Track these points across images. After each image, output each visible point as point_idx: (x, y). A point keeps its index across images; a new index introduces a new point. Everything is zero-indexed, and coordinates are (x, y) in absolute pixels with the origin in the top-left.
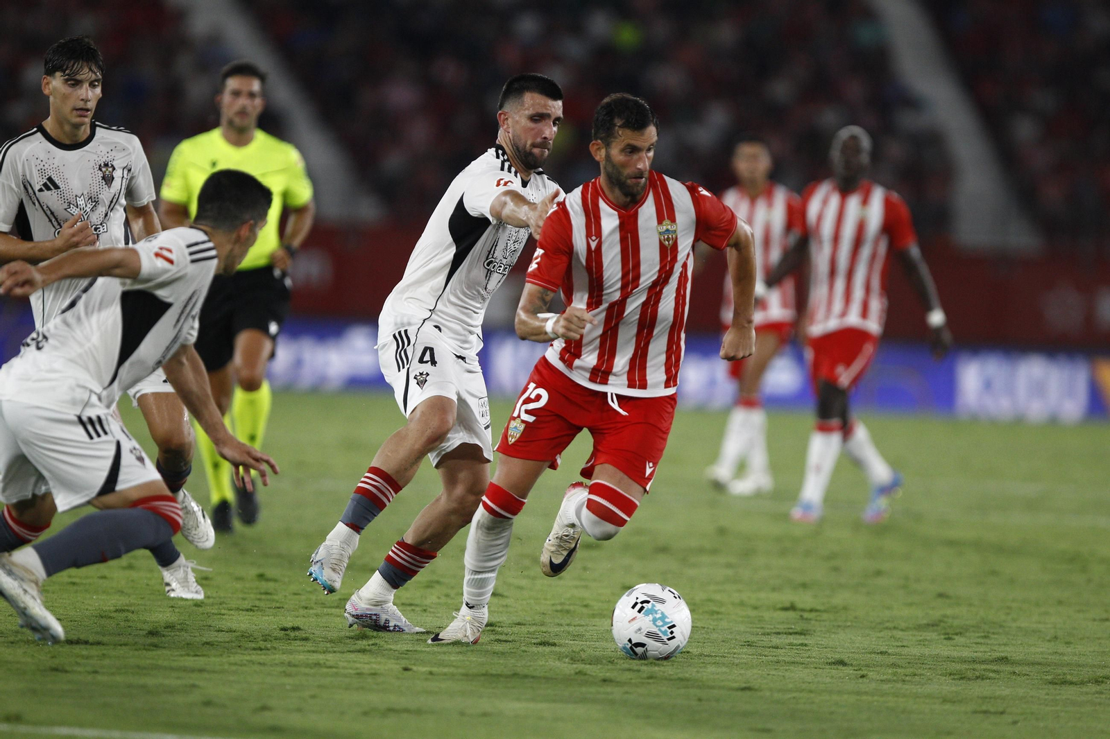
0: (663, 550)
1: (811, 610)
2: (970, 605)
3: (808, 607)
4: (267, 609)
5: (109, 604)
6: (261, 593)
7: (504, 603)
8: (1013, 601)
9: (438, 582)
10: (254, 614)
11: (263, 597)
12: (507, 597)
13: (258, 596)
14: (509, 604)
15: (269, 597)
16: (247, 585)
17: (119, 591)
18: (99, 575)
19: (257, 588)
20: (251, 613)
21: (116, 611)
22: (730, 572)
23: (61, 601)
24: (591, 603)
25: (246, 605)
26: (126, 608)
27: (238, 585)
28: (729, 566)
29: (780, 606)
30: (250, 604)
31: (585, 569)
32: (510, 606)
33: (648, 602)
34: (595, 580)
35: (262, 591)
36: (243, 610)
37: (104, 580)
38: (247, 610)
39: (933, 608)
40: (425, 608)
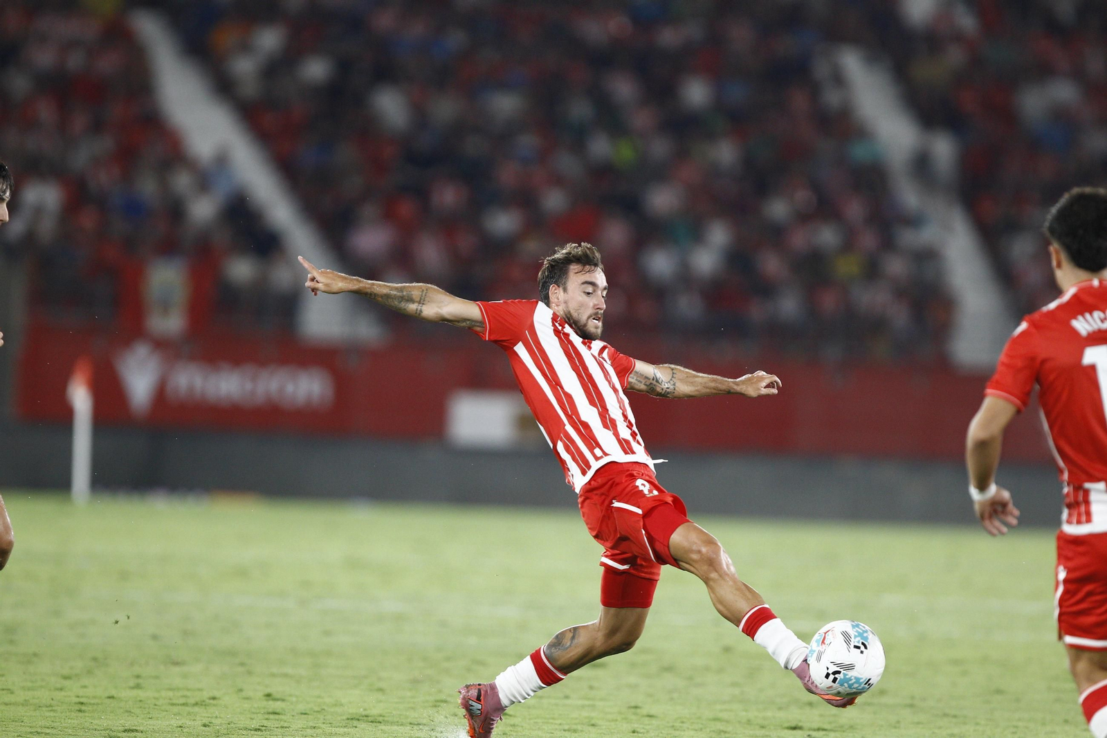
0: (669, 669)
1: (818, 729)
2: (977, 724)
3: (815, 726)
4: (276, 729)
5: (117, 724)
6: (269, 713)
7: (512, 723)
8: (1019, 720)
9: (445, 701)
10: (262, 733)
11: (272, 717)
12: (515, 716)
13: (267, 716)
14: (516, 723)
15: (277, 717)
16: (256, 706)
17: (127, 711)
18: (107, 695)
19: (264, 708)
20: (259, 733)
21: (125, 731)
22: (737, 691)
23: (70, 721)
24: (600, 722)
25: (255, 724)
26: (134, 728)
27: (246, 705)
28: (734, 684)
29: (786, 725)
30: (259, 724)
31: (591, 688)
32: (518, 725)
33: (839, 672)
34: (601, 700)
35: (270, 710)
36: (251, 730)
37: (111, 700)
38: (256, 730)
39: (940, 728)
40: (433, 727)
